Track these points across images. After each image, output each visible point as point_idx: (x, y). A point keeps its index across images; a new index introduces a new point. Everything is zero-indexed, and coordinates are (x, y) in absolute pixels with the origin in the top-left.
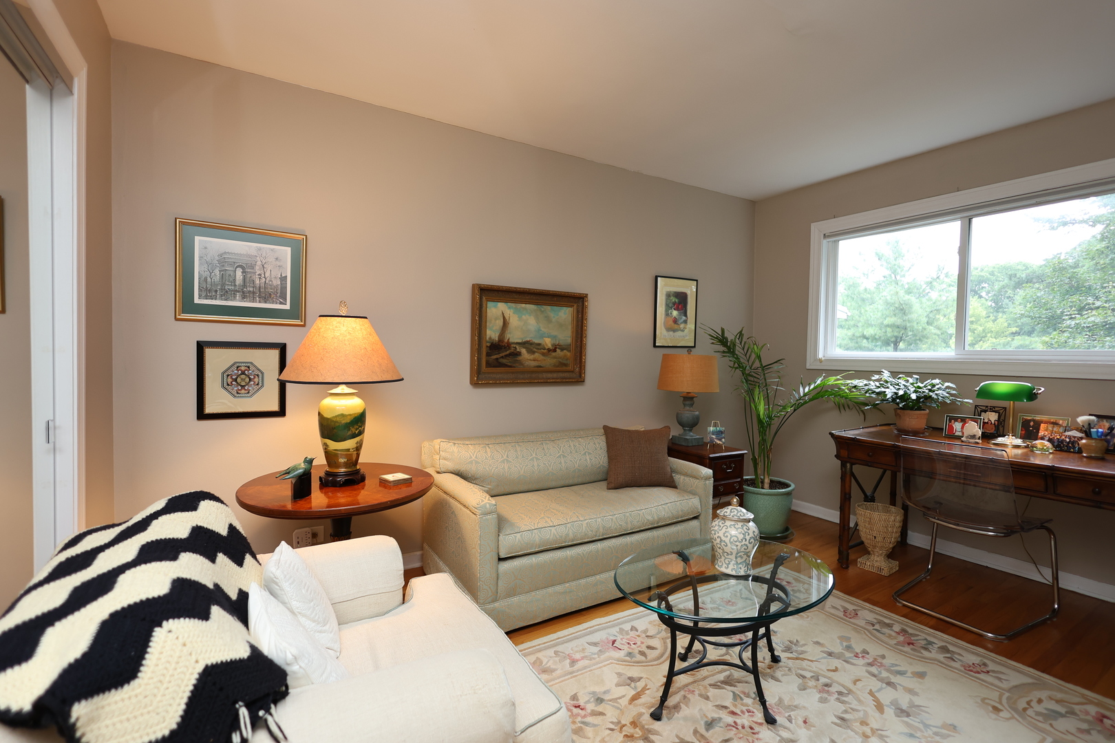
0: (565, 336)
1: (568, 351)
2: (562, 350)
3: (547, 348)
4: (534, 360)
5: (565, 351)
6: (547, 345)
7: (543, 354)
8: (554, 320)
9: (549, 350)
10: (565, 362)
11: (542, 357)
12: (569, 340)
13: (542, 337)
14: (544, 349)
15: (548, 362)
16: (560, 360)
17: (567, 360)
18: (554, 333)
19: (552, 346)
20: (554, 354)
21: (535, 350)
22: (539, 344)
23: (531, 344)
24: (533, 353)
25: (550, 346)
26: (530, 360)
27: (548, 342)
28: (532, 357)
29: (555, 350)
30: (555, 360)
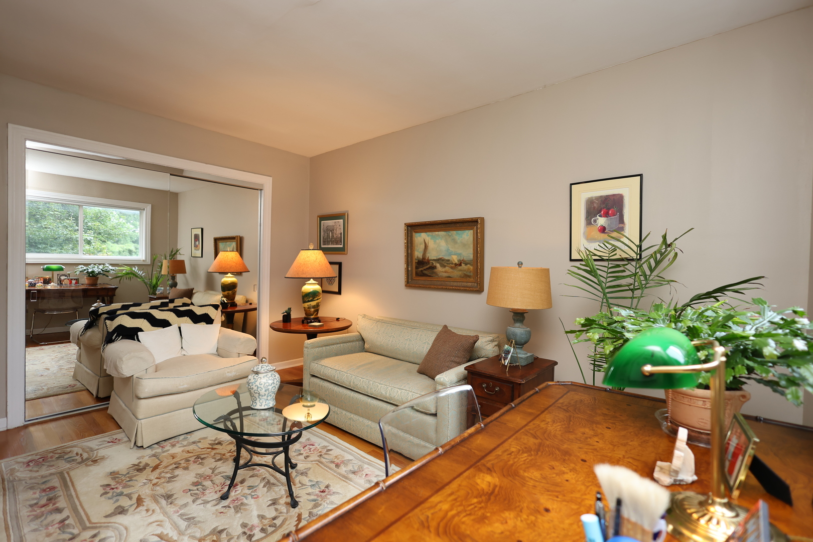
0: (468, 254)
1: (471, 265)
2: (466, 264)
3: (454, 263)
4: (445, 272)
5: (468, 265)
6: (454, 261)
7: (452, 268)
8: (459, 241)
9: (456, 265)
10: (469, 274)
11: (451, 270)
12: (471, 257)
13: (450, 255)
14: (452, 264)
15: (456, 273)
16: (465, 273)
17: (470, 272)
18: (460, 251)
19: (458, 261)
20: (460, 268)
21: (445, 264)
22: (449, 260)
23: (443, 260)
24: (445, 266)
25: (456, 261)
26: (443, 272)
27: (455, 259)
28: (444, 270)
29: (460, 265)
30: (461, 272)
